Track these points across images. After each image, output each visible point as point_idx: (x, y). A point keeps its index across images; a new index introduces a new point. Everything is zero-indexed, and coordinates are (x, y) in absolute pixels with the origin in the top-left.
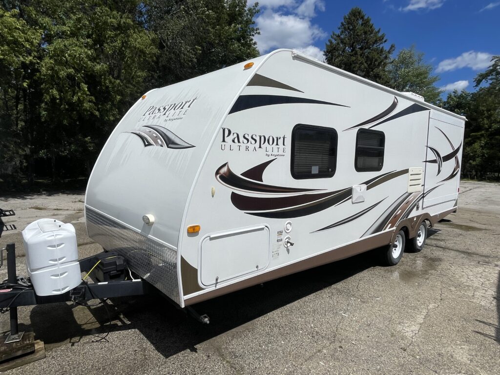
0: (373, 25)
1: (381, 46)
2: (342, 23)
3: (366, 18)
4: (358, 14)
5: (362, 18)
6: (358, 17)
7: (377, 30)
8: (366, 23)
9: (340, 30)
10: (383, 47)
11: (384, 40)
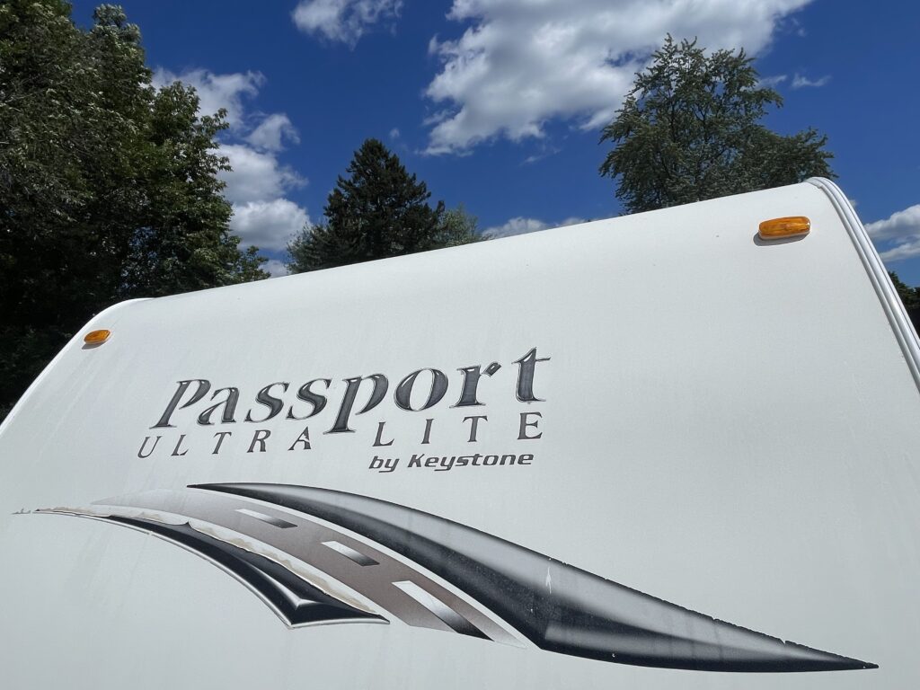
0: (404, 167)
1: (423, 203)
2: (353, 163)
3: (391, 156)
4: (377, 150)
5: (386, 156)
6: (378, 154)
7: (411, 176)
8: (393, 164)
9: (352, 174)
10: (426, 204)
11: (426, 194)
